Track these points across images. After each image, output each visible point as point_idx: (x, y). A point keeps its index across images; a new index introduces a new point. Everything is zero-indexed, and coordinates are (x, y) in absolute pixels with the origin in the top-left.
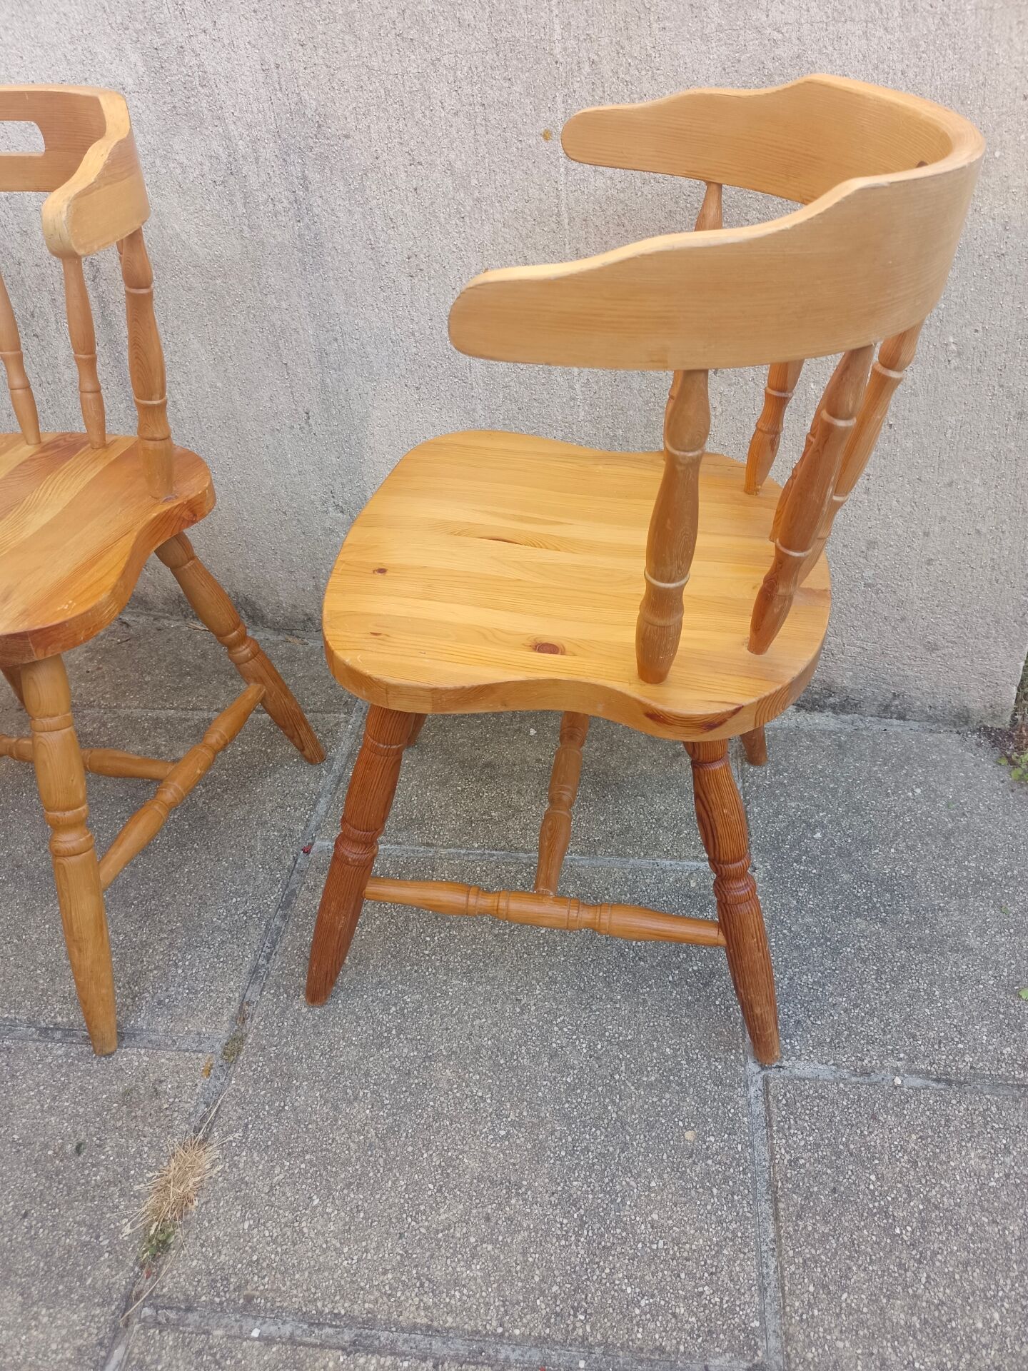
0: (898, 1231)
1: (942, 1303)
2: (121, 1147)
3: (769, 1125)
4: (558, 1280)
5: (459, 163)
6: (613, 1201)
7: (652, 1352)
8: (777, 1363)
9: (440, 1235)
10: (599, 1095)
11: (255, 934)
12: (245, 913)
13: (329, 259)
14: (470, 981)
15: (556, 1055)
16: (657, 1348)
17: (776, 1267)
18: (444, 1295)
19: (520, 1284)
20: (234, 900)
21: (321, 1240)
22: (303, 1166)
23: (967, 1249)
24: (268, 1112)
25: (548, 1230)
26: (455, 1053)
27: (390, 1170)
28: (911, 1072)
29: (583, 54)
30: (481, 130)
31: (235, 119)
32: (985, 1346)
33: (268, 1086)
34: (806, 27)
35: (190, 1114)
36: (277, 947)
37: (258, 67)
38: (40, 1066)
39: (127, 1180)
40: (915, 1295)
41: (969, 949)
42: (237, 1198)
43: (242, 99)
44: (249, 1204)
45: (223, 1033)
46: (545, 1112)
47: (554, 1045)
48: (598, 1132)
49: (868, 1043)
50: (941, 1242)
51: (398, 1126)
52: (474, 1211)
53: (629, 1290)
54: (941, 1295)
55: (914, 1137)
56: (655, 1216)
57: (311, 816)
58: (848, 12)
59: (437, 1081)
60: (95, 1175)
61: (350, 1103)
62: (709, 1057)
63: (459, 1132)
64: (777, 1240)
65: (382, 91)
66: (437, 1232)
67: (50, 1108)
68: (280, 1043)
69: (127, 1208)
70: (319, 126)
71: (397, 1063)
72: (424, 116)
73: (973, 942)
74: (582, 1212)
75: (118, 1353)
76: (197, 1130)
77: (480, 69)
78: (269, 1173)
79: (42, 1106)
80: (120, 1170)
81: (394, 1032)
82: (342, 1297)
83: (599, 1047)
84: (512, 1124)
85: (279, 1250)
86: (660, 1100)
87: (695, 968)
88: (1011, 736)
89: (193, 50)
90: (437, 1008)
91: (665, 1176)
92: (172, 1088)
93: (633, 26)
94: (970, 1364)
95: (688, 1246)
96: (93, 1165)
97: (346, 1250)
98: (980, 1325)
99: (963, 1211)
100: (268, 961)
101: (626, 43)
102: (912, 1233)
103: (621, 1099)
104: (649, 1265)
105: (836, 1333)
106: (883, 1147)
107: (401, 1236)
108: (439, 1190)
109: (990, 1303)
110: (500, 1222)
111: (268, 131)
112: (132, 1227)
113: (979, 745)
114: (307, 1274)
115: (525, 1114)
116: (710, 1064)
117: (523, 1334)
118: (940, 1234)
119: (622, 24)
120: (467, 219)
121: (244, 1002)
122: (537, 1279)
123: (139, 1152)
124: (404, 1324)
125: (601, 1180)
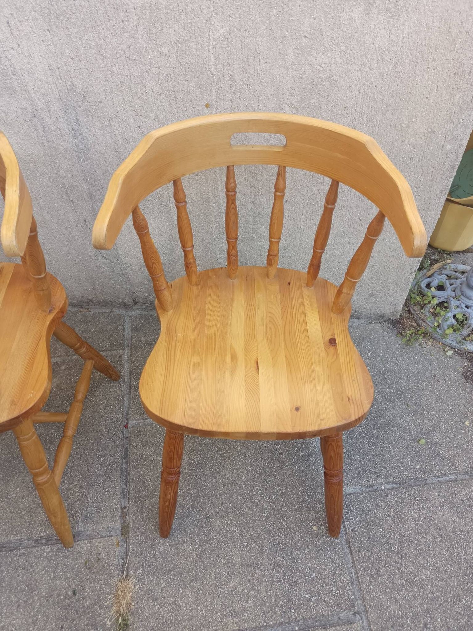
0: (393, 549)
1: (411, 573)
2: (93, 587)
4: (281, 599)
5: (162, 116)
6: (293, 562)
7: (320, 617)
8: (362, 609)
9: (233, 592)
10: (278, 519)
11: (117, 474)
12: (109, 465)
13: (93, 156)
14: (215, 478)
15: (258, 505)
16: (321, 615)
17: (355, 573)
18: (241, 616)
19: (268, 604)
20: (102, 459)
21: (188, 606)
22: (171, 577)
23: (416, 550)
24: (150, 557)
25: (273, 580)
26: (218, 513)
27: (206, 570)
28: (387, 483)
29: (226, 71)
30: (173, 102)
31: (34, 91)
32: (427, 585)
33: (146, 545)
34: (334, 66)
35: (117, 566)
36: (128, 478)
37: (47, 68)
38: (42, 559)
39: (100, 601)
40: (402, 572)
41: (399, 425)
42: (149, 598)
43: (38, 82)
44: (155, 599)
45: (119, 525)
46: (260, 531)
47: (256, 501)
48: (282, 535)
49: (370, 474)
50: (407, 549)
51: (204, 550)
52: (243, 579)
53: (307, 596)
54: (410, 570)
55: (392, 510)
56: (310, 564)
57: (123, 409)
58: (353, 60)
59: (214, 527)
60: (86, 602)
61: (182, 545)
62: (315, 492)
63: (229, 548)
64: (353, 562)
65: (119, 83)
66: (232, 592)
67: (54, 577)
68: (144, 524)
69: (105, 613)
70: (84, 97)
71: (196, 522)
72: (143, 95)
73: (400, 421)
74: (283, 569)
76: (122, 572)
77: (172, 75)
78: (158, 584)
79: (50, 577)
80: (96, 598)
81: (191, 509)
82: (203, 627)
83: (273, 497)
84: (248, 539)
85: (173, 615)
86: (301, 516)
87: (302, 454)
88: (400, 322)
89: (6, 57)
90: (205, 494)
91: (310, 547)
92: (105, 556)
93: (251, 61)
94: (423, 593)
95: (324, 573)
96: (84, 598)
97: (199, 608)
98: (424, 578)
99: (412, 536)
100: (126, 486)
101: (247, 68)
102: (398, 548)
103: (286, 519)
104: (312, 584)
105: (379, 593)
106: (382, 516)
107: (219, 597)
108: (228, 574)
109: (426, 568)
110: (254, 581)
111: (55, 98)
112: (110, 621)
113: (389, 328)
114: (187, 622)
115: (252, 533)
116: (316, 496)
117: (274, 623)
118: (406, 546)
119: (245, 59)
121: (123, 508)
122: (273, 600)
123: (101, 588)
125: (287, 554)
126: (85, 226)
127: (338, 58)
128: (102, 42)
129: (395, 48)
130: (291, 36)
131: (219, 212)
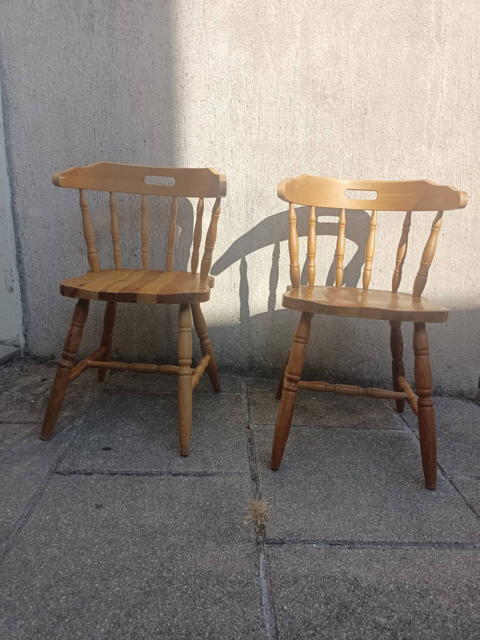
2: (228, 502)
3: (458, 490)
4: (412, 528)
6: (418, 509)
9: (364, 520)
10: (397, 485)
11: (244, 447)
12: (236, 442)
14: (333, 459)
15: (376, 476)
18: (375, 534)
19: (400, 530)
20: (230, 439)
21: (321, 523)
22: (302, 505)
24: (280, 492)
25: (401, 517)
26: (339, 476)
27: (335, 505)
33: (275, 486)
35: (250, 493)
37: (245, 176)
38: (181, 483)
42: (283, 514)
43: (237, 185)
44: (288, 515)
45: (248, 473)
46: (381, 489)
47: (373, 474)
48: (402, 494)
51: (330, 494)
52: (372, 514)
56: (435, 512)
57: (245, 418)
59: (337, 483)
60: (223, 510)
61: (309, 489)
63: (353, 495)
66: (362, 519)
67: (192, 494)
69: (241, 518)
70: (261, 194)
71: (319, 479)
74: (409, 512)
75: (262, 556)
76: (255, 498)
78: (290, 507)
79: (189, 493)
80: (232, 508)
81: (313, 471)
82: (339, 536)
83: (389, 474)
84: (371, 492)
85: (307, 526)
86: (418, 485)
90: (325, 465)
91: (432, 503)
92: (238, 487)
93: (363, 172)
95: (450, 519)
96: (221, 508)
97: (332, 525)
100: (253, 455)
101: (360, 177)
103: (405, 486)
104: (441, 524)
107: (350, 521)
108: (356, 509)
110: (383, 516)
112: (247, 522)
114: (322, 531)
115: (374, 490)
119: (360, 172)
120: (304, 223)
121: (251, 466)
122: (405, 528)
123: (237, 503)
124: (365, 542)
125: (411, 505)
126: (233, 289)
127: (414, 172)
128: (280, 162)
129: (447, 167)
130: (387, 160)
131: (331, 279)
